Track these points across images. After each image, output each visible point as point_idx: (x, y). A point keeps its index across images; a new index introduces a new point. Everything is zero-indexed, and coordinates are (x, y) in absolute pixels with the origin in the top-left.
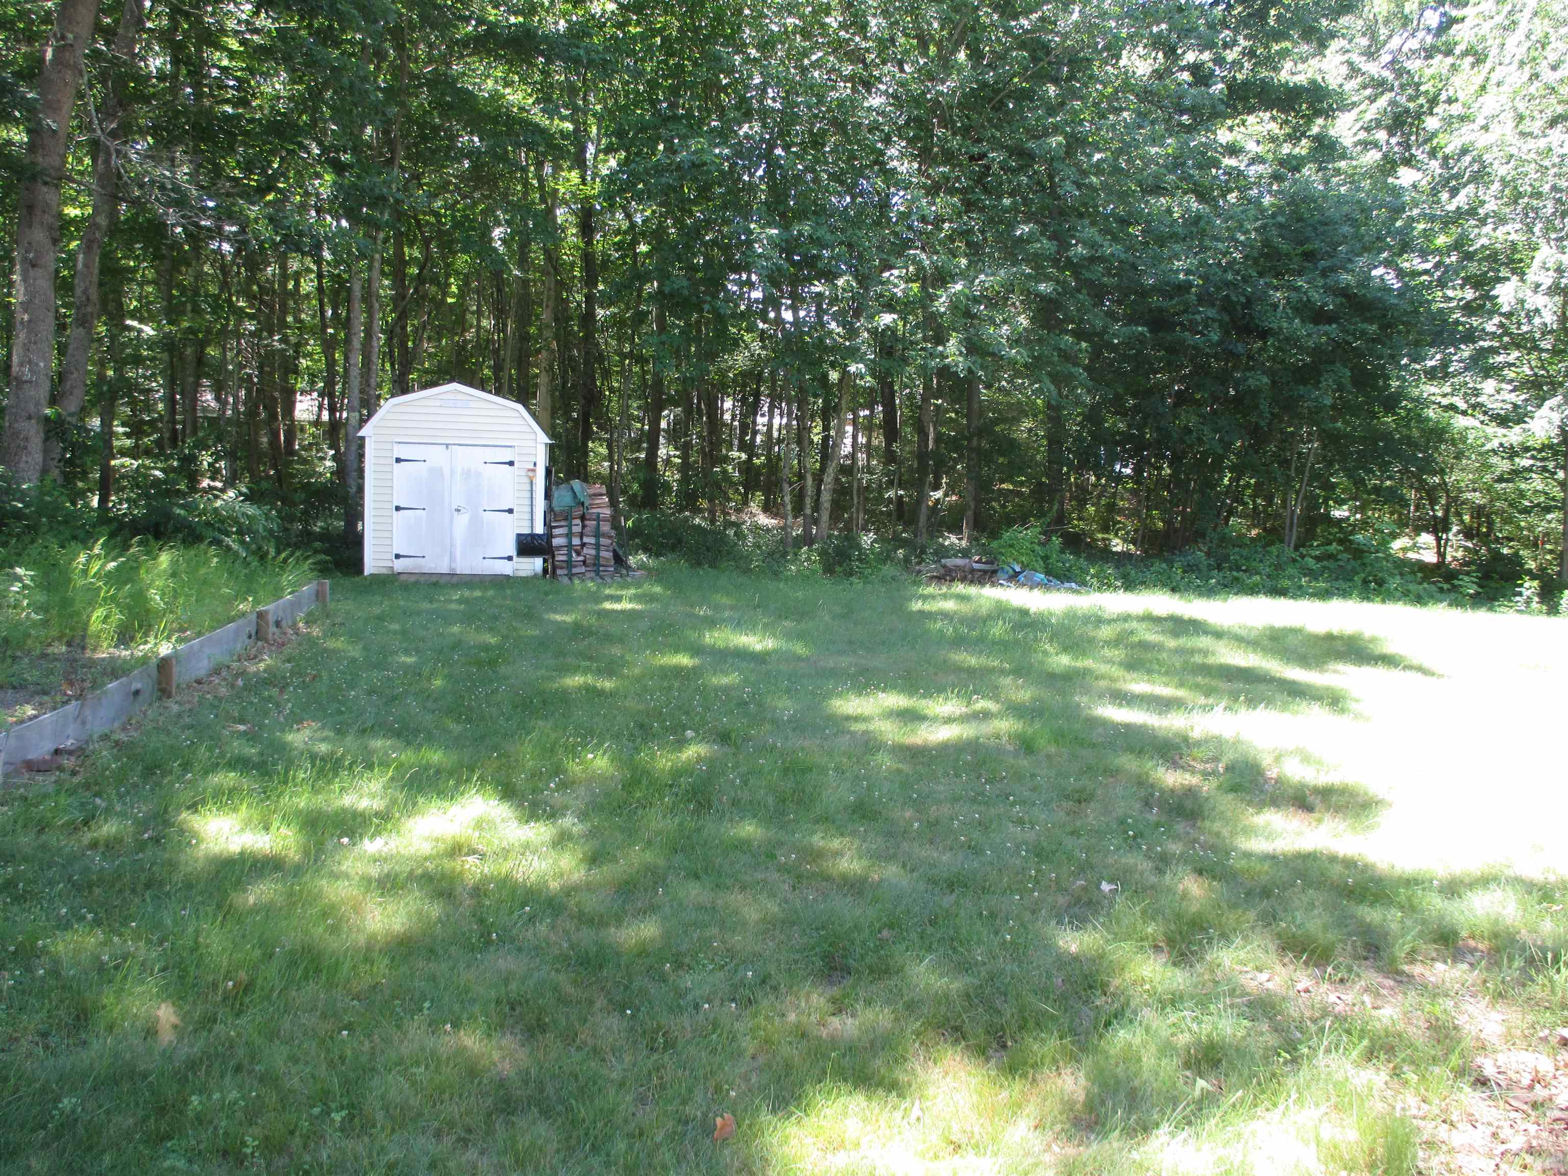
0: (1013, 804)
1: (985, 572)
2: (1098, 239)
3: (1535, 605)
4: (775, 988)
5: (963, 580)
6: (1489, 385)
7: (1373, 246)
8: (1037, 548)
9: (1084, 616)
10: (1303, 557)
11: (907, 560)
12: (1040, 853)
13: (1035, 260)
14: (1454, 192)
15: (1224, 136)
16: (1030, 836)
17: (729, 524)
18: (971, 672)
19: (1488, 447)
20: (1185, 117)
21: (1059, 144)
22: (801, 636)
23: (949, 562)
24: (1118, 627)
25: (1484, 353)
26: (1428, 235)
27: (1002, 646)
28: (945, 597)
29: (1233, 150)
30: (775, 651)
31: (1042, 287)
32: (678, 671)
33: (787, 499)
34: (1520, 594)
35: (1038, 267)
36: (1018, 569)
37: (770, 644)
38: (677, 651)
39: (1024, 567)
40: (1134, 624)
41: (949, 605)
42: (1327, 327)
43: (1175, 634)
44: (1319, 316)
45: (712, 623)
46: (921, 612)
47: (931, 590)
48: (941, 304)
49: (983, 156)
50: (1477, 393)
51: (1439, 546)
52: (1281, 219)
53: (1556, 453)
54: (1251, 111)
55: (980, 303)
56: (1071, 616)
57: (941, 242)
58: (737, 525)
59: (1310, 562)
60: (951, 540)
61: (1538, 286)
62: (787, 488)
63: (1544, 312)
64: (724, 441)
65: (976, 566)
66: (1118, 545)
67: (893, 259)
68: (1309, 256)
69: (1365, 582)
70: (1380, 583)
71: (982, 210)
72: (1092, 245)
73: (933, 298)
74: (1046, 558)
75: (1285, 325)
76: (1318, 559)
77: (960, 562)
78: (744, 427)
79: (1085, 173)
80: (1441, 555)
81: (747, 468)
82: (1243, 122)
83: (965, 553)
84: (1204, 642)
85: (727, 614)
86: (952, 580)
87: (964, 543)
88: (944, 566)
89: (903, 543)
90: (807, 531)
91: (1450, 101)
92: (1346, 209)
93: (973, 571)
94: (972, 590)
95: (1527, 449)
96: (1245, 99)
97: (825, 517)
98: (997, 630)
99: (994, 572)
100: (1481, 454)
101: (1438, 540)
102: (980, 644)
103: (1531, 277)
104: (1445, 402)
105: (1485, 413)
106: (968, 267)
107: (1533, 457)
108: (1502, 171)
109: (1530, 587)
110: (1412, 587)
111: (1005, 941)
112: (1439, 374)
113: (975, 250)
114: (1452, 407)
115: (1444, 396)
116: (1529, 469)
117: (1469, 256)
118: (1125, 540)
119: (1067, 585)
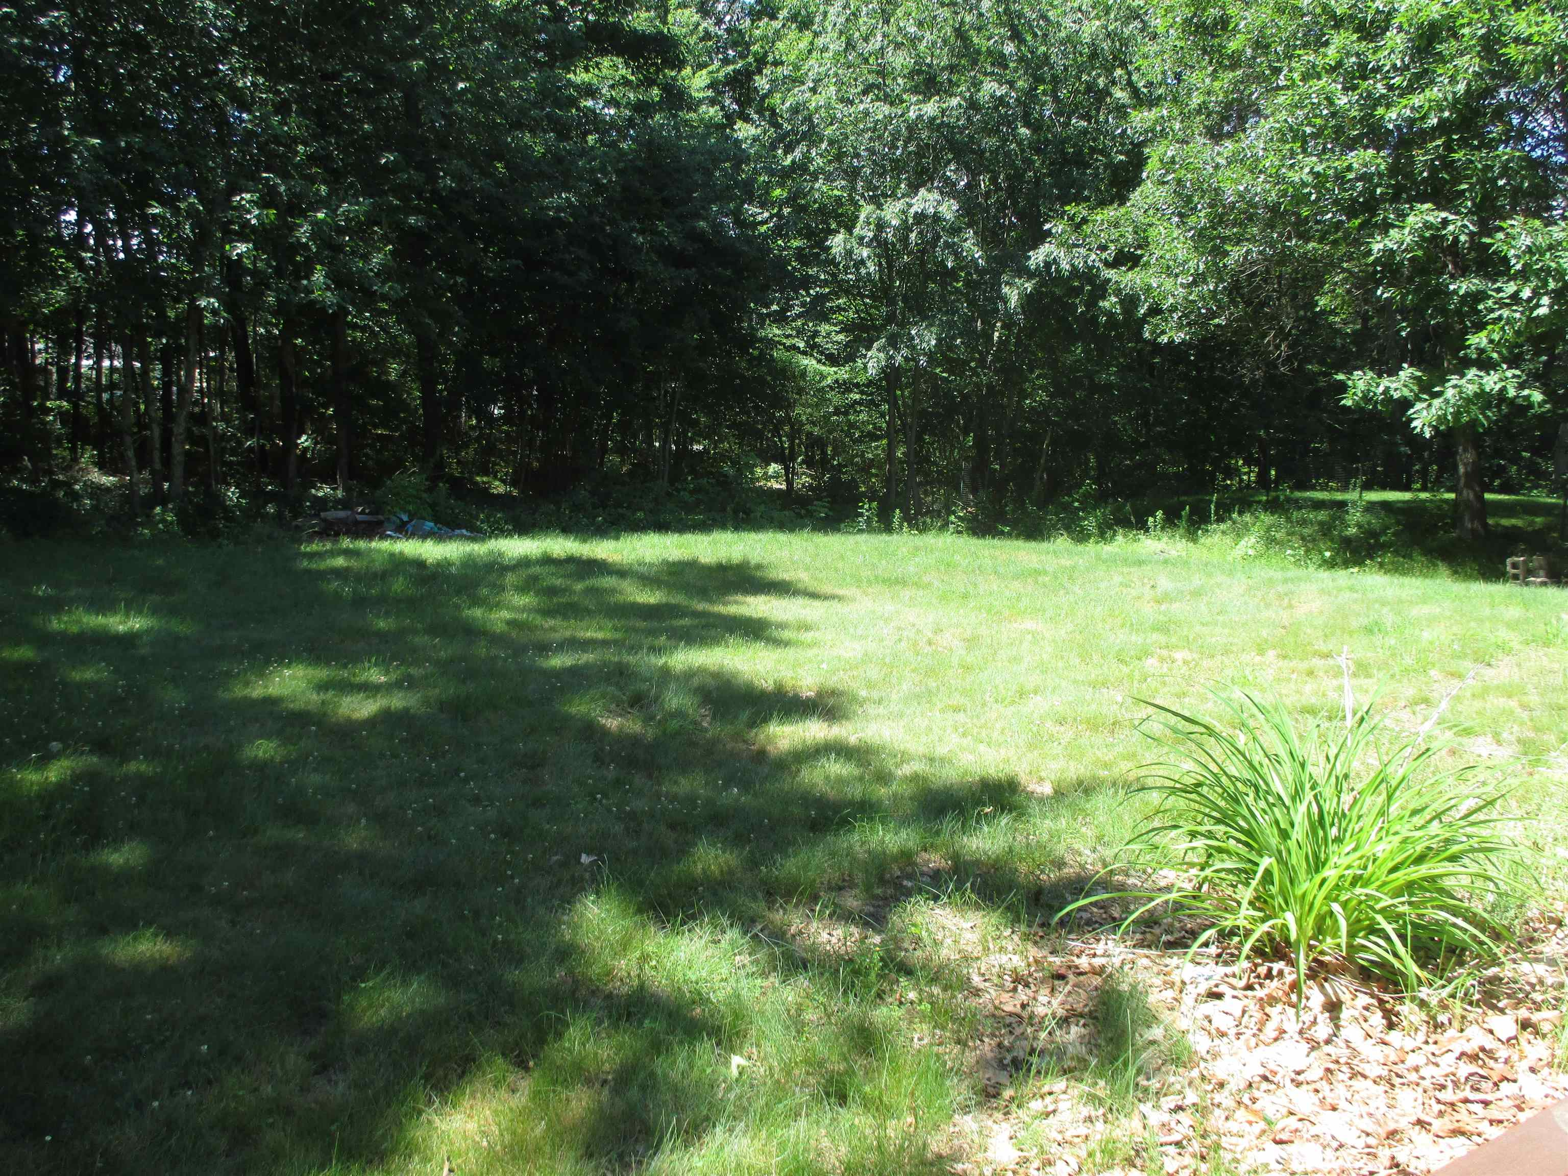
0: (466, 781)
1: (369, 523)
2: (466, 171)
3: (875, 524)
4: (238, 1059)
5: (348, 533)
6: (824, 328)
7: (723, 196)
8: (425, 495)
9: (486, 565)
10: (678, 490)
11: (279, 515)
12: (507, 832)
13: (400, 191)
14: (789, 149)
15: (580, 77)
16: (491, 813)
17: (57, 484)
18: (382, 636)
19: (824, 384)
20: (541, 54)
21: (420, 69)
22: (173, 611)
23: (331, 515)
24: (524, 573)
25: (820, 299)
26: (768, 187)
27: (410, 604)
28: (333, 554)
29: (590, 91)
30: (148, 631)
31: (412, 220)
32: (23, 667)
33: (130, 453)
34: (862, 515)
35: (405, 199)
36: (405, 518)
37: (137, 623)
38: (18, 644)
39: (412, 516)
40: (537, 570)
41: (340, 562)
42: (687, 271)
43: (581, 577)
44: (678, 259)
45: (56, 606)
46: (308, 571)
47: (315, 547)
48: (303, 232)
49: (336, 76)
50: (816, 334)
51: (787, 474)
52: (639, 163)
53: (879, 388)
54: (603, 52)
55: (345, 234)
56: (469, 563)
57: (296, 166)
58: (68, 485)
59: (685, 495)
60: (322, 491)
61: (862, 238)
62: (128, 440)
63: (869, 264)
64: (39, 388)
65: (359, 517)
66: (498, 488)
67: (242, 182)
68: (665, 202)
69: (736, 512)
70: (747, 512)
71: (339, 132)
72: (459, 177)
73: (293, 228)
74: (433, 506)
75: (650, 268)
76: (692, 492)
77: (342, 514)
78: (63, 372)
79: (449, 102)
80: (790, 483)
81: (72, 419)
82: (597, 65)
83: (345, 504)
84: (608, 582)
85: (73, 592)
86: (337, 534)
87: (340, 494)
88: (325, 520)
89: (271, 497)
90: (157, 487)
91: (776, 63)
92: (699, 158)
93: (357, 523)
94: (362, 544)
95: (857, 385)
96: (598, 42)
97: (178, 471)
98: (399, 585)
99: (380, 524)
100: (819, 390)
101: (787, 469)
102: (385, 603)
103: (857, 231)
104: (788, 342)
105: (822, 353)
106: (329, 195)
107: (862, 393)
108: (828, 132)
109: (866, 509)
110: (776, 514)
111: (495, 942)
112: (781, 318)
113: (334, 177)
114: (794, 348)
115: (788, 337)
116: (860, 403)
117: (804, 209)
118: (503, 481)
119: (457, 532)
